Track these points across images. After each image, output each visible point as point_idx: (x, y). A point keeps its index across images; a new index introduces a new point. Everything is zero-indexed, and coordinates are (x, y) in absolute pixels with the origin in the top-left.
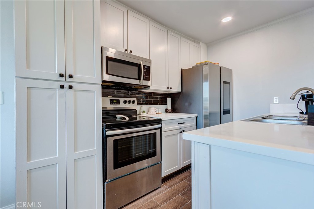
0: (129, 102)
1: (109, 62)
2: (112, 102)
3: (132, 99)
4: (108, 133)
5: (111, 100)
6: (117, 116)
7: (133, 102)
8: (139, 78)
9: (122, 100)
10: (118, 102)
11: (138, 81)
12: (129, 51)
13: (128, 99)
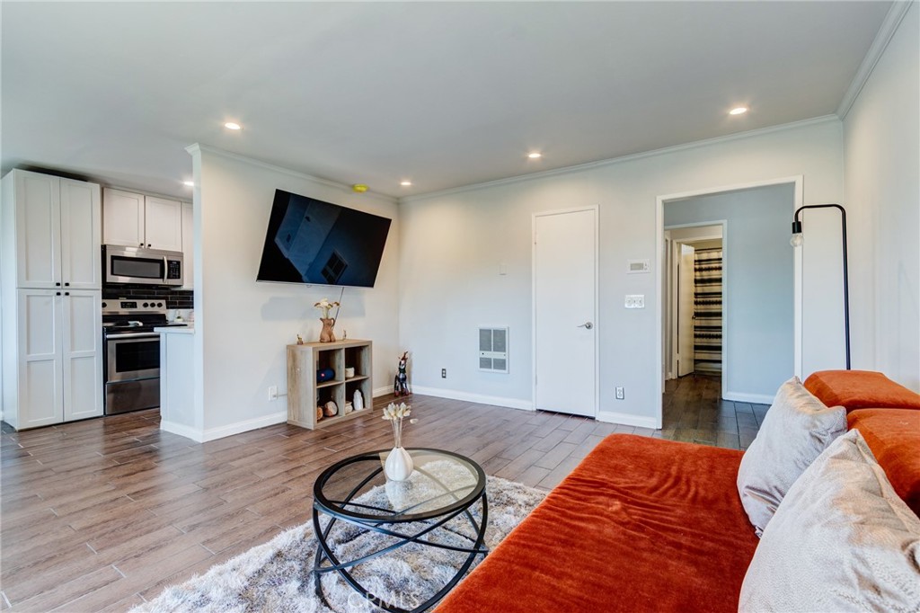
0: (153, 305)
1: (115, 261)
2: (124, 305)
3: (156, 302)
4: (108, 336)
5: (122, 303)
6: (130, 322)
7: (160, 305)
8: (162, 277)
9: (140, 303)
10: (134, 305)
11: (161, 280)
12: (147, 245)
13: (149, 302)
